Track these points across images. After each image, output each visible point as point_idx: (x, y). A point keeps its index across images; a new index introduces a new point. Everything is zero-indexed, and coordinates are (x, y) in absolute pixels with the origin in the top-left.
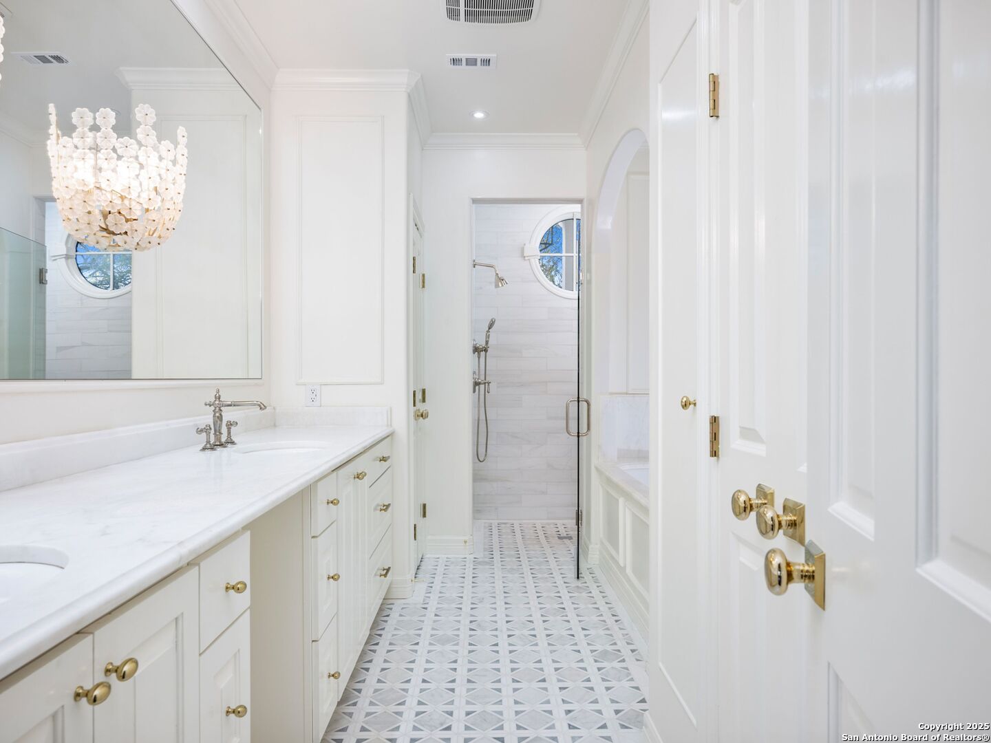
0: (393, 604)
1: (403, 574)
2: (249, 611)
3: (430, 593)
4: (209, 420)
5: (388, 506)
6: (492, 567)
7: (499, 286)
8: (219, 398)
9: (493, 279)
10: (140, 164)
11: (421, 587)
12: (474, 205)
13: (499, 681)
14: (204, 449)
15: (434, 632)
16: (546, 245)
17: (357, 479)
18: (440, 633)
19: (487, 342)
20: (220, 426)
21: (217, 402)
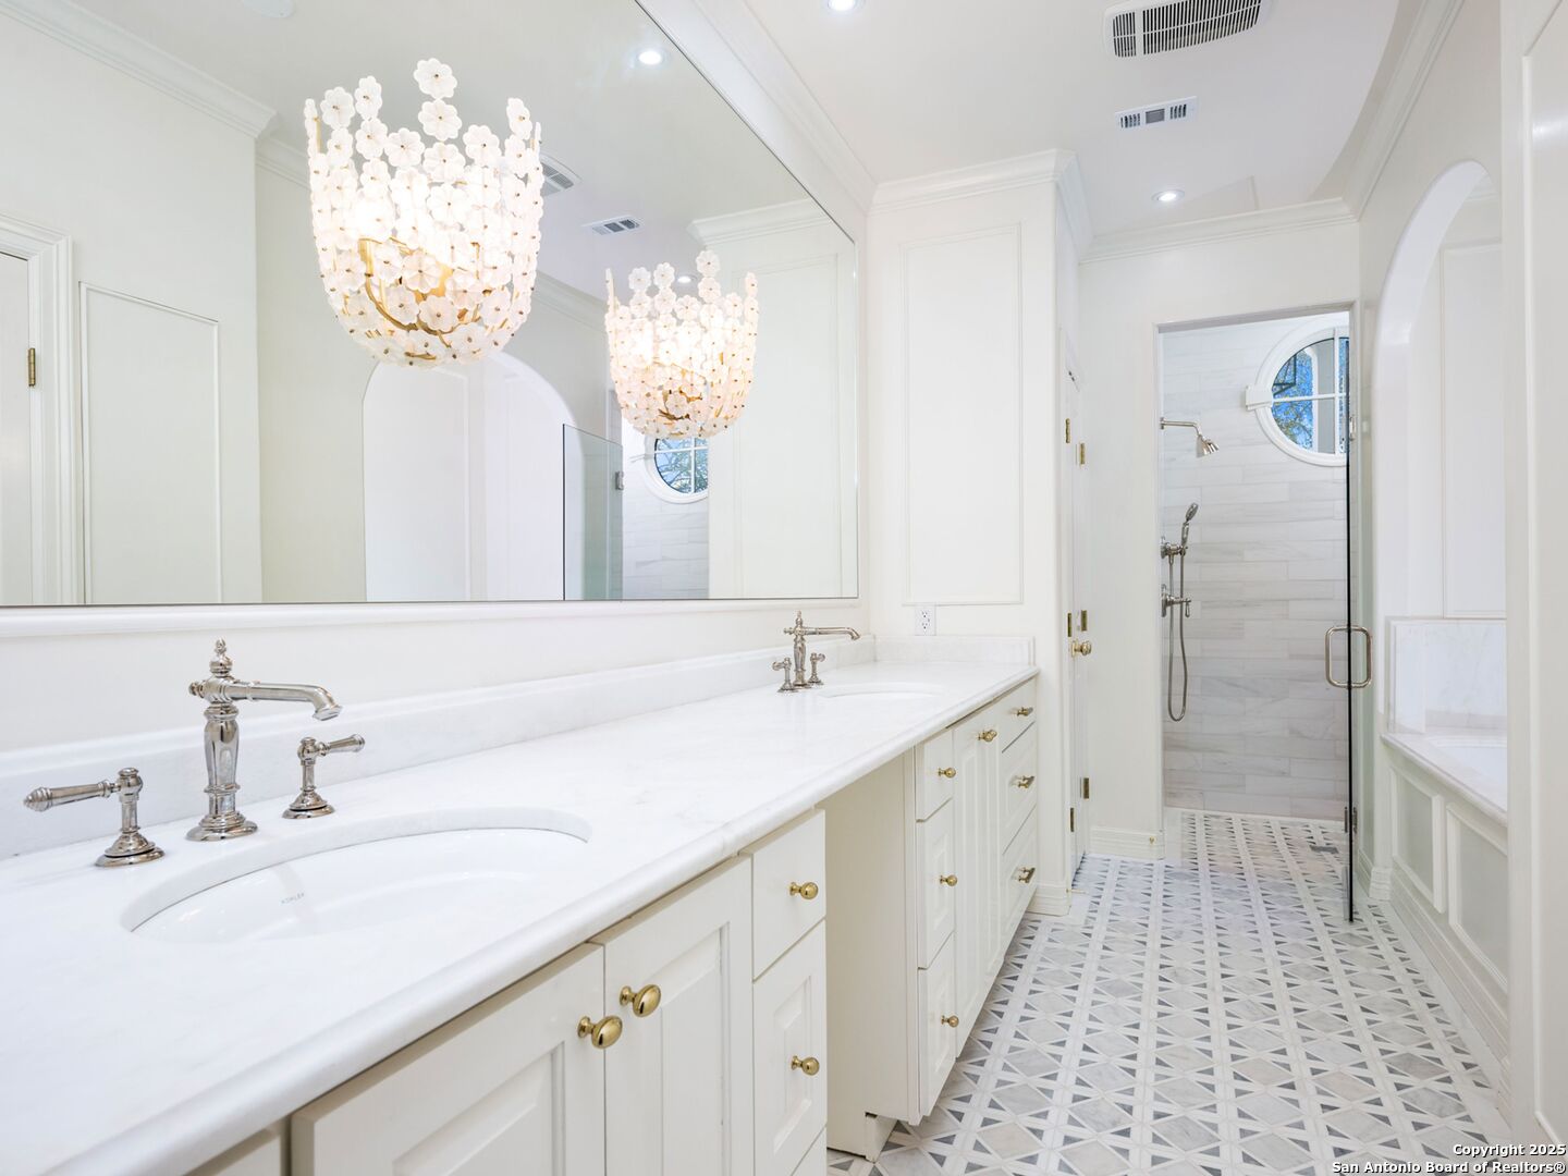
0: (1039, 921)
1: (1053, 879)
2: (824, 922)
3: (1096, 911)
4: (788, 651)
5: (1031, 780)
6: (1196, 884)
7: (1203, 454)
8: (801, 623)
9: (1193, 443)
10: (702, 327)
11: (1082, 902)
12: (1161, 335)
13: (1210, 1072)
14: (782, 690)
15: (1102, 974)
16: (1281, 387)
17: (983, 740)
18: (1112, 976)
19: (1184, 541)
20: (803, 660)
21: (798, 629)
